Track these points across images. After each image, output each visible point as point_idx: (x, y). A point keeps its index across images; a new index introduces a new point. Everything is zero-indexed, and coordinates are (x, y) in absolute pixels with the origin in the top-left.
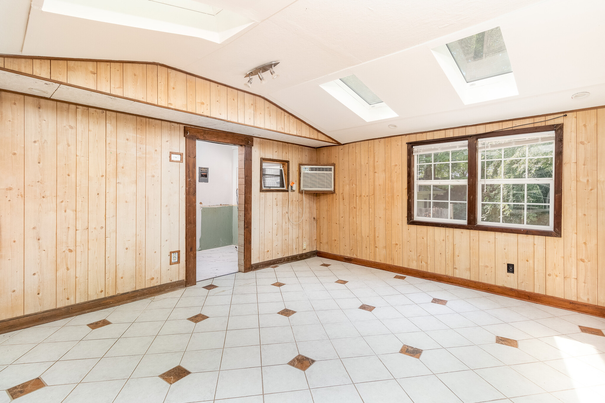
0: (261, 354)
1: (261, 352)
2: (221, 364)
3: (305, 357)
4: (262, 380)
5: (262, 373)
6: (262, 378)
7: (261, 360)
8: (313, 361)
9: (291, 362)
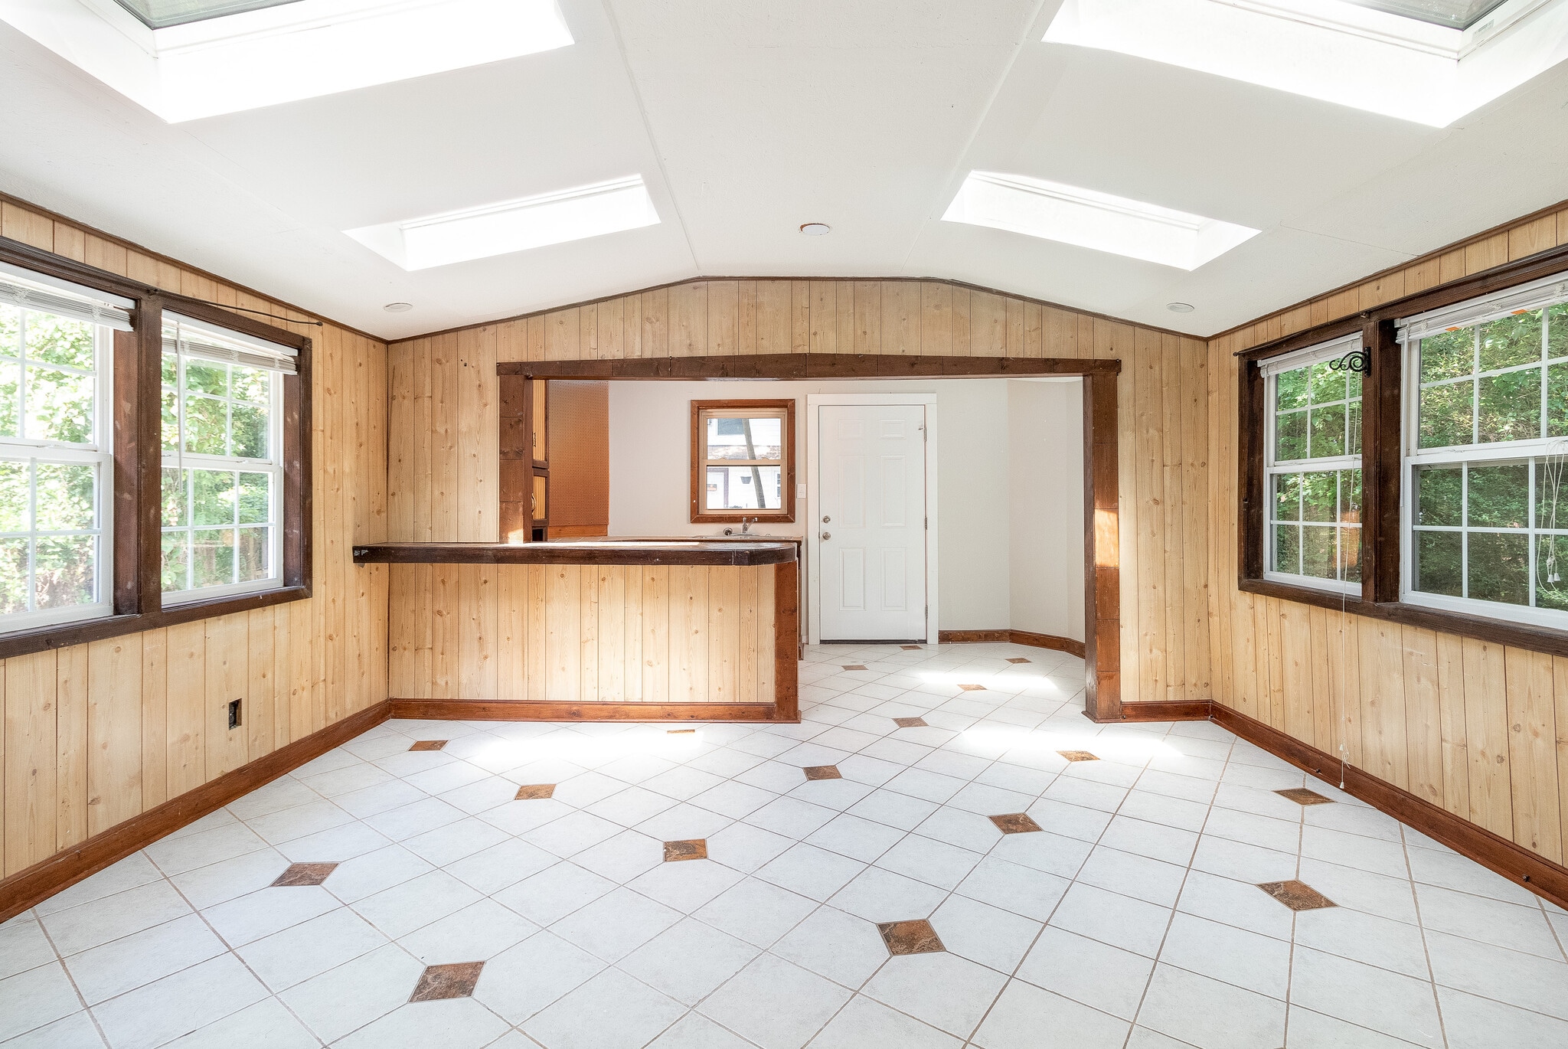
0: (988, 1011)
1: (984, 1017)
2: (1127, 1041)
3: (888, 941)
4: (1031, 947)
5: (1021, 963)
6: (1028, 952)
7: (1000, 994)
8: (882, 927)
9: (931, 950)
